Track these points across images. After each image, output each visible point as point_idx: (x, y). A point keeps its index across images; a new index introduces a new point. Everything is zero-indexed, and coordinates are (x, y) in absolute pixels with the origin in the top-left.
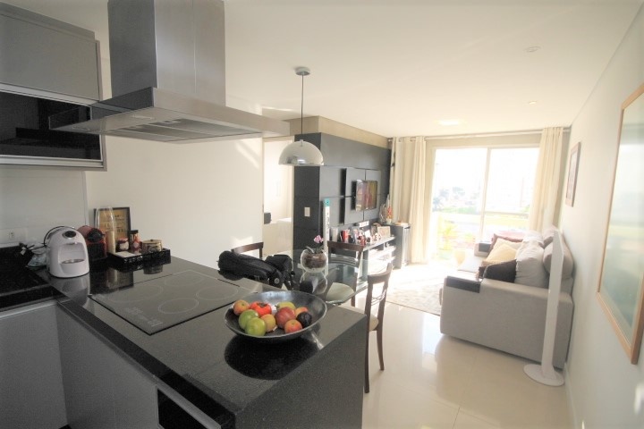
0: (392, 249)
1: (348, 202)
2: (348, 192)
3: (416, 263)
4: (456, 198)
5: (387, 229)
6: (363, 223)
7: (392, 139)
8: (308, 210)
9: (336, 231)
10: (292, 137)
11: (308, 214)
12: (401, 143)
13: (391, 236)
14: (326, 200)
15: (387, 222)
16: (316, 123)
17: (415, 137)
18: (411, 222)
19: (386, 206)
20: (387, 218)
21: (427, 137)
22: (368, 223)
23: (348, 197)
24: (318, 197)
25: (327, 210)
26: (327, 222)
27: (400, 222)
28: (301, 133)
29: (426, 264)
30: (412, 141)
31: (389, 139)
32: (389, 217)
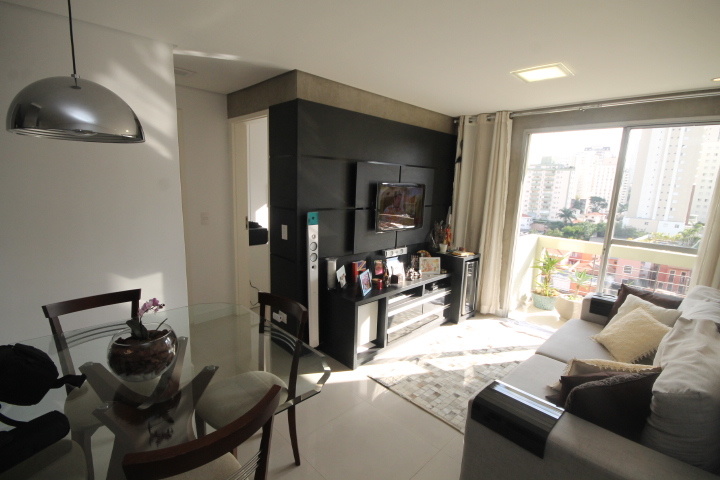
0: (443, 293)
1: (361, 218)
2: (361, 200)
3: (489, 315)
4: (594, 210)
5: (436, 262)
6: (394, 251)
7: (458, 118)
8: (284, 229)
9: (333, 264)
10: (267, 111)
11: (285, 236)
12: (473, 124)
13: (441, 273)
14: (310, 215)
15: (439, 249)
16: (294, 83)
17: (494, 114)
18: (481, 251)
19: (445, 223)
20: (442, 242)
21: (514, 113)
22: (405, 251)
23: (362, 209)
24: (295, 209)
25: (313, 231)
26: (313, 251)
27: (461, 250)
28: (277, 102)
29: (504, 316)
30: (489, 120)
31: (454, 119)
32: (445, 242)
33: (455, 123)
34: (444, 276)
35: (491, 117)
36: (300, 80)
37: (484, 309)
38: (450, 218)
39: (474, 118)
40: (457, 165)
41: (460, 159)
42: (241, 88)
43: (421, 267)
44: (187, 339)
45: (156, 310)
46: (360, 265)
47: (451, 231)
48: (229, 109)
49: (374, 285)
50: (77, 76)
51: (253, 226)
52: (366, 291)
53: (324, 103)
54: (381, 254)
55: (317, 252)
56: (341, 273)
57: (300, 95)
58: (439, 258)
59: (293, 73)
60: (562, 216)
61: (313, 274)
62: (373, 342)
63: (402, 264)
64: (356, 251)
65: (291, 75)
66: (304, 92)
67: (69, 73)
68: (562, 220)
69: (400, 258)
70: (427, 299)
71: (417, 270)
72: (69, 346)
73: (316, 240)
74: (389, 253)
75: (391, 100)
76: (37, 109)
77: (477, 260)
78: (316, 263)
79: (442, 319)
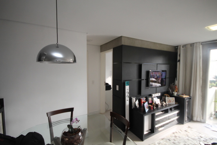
0: (177, 112)
2: (144, 76)
3: (197, 121)
6: (156, 94)
7: (178, 46)
8: (117, 87)
9: (134, 99)
10: (112, 49)
11: (117, 89)
12: (184, 48)
13: (175, 104)
14: (126, 82)
15: (173, 94)
16: (121, 40)
17: (194, 44)
18: (191, 95)
19: (174, 84)
20: (174, 91)
21: (203, 42)
22: (159, 94)
23: (144, 80)
24: (121, 80)
25: (127, 88)
26: (127, 94)
27: (183, 94)
28: (115, 46)
29: (204, 122)
30: (191, 46)
31: (176, 47)
32: (175, 91)
33: (176, 48)
34: (176, 105)
35: (192, 45)
36: (123, 39)
37: (195, 119)
38: (176, 82)
39: (185, 46)
40: (178, 63)
41: (179, 61)
42: (105, 43)
43: (166, 101)
44: (86, 129)
45: (77, 123)
46: (143, 100)
47: (177, 87)
48: (101, 50)
49: (149, 108)
50: (58, 44)
51: (107, 84)
52: (147, 110)
53: (130, 45)
54: (151, 95)
55: (128, 95)
56: (137, 102)
57: (123, 44)
58: (174, 98)
59: (121, 37)
60: (215, 78)
61: (127, 103)
62: (150, 130)
63: (159, 100)
64: (142, 95)
65: (120, 38)
66: (124, 42)
67: (56, 43)
68: (215, 80)
69: (158, 97)
70: (170, 114)
71: (165, 102)
72: (53, 126)
73: (128, 91)
74: (154, 95)
75: (153, 42)
76: (45, 54)
77: (190, 99)
78: (128, 99)
79: (176, 122)
